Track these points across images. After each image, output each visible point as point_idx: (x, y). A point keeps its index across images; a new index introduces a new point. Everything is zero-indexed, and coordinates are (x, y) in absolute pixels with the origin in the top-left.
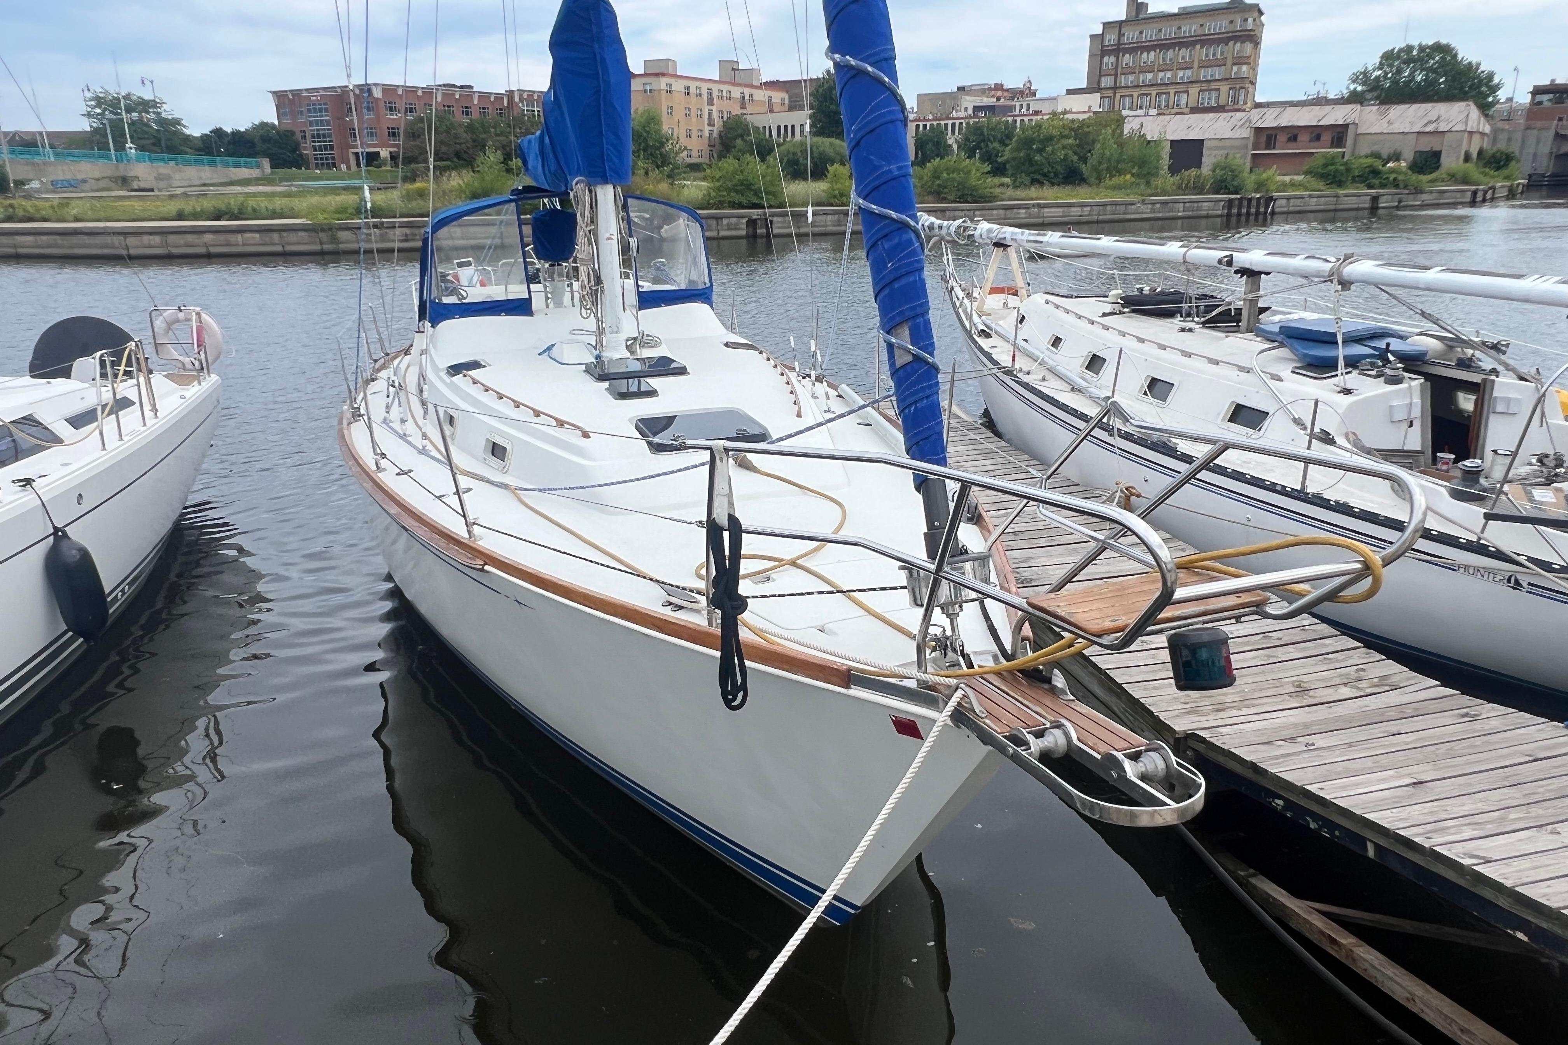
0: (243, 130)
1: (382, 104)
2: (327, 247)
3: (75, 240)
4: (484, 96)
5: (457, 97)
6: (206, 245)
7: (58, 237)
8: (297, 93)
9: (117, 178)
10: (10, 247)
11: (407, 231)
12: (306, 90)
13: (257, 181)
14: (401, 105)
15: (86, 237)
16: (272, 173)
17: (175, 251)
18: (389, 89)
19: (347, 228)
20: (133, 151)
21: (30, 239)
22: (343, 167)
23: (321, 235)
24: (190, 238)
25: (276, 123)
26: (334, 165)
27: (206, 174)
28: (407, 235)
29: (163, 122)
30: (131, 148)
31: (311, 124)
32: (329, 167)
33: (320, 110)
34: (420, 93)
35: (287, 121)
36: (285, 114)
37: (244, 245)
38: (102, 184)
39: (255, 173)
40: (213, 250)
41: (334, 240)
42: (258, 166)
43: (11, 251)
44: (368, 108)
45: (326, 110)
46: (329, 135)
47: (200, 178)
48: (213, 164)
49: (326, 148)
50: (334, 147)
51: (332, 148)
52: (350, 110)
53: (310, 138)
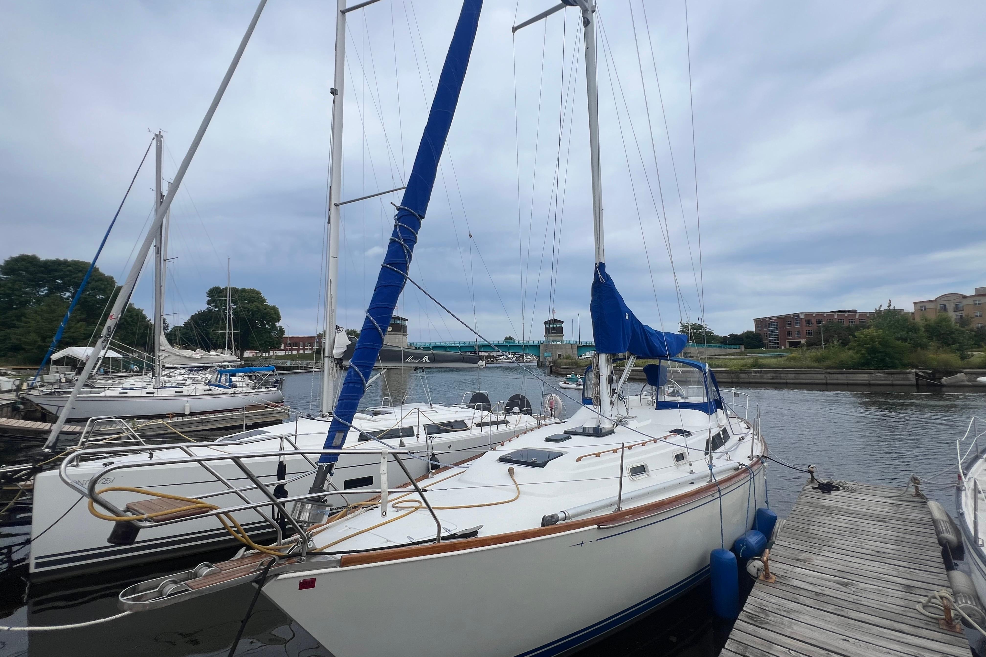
0: (739, 334)
1: (804, 321)
4: (863, 314)
5: (846, 315)
8: (764, 319)
11: (774, 375)
12: (769, 318)
13: (737, 354)
14: (814, 321)
16: (745, 351)
18: (808, 315)
19: (744, 373)
22: (783, 347)
23: (732, 375)
25: (754, 331)
26: (778, 347)
27: (717, 351)
28: (773, 376)
29: (707, 333)
30: (691, 342)
31: (769, 330)
32: (775, 348)
33: (774, 325)
34: (814, 315)
35: (759, 330)
36: (758, 327)
39: (738, 350)
41: (738, 377)
42: (739, 348)
44: (797, 323)
45: (777, 325)
46: (777, 335)
47: (714, 352)
48: (720, 347)
49: (775, 340)
50: (779, 340)
51: (778, 340)
52: (789, 324)
53: (768, 337)
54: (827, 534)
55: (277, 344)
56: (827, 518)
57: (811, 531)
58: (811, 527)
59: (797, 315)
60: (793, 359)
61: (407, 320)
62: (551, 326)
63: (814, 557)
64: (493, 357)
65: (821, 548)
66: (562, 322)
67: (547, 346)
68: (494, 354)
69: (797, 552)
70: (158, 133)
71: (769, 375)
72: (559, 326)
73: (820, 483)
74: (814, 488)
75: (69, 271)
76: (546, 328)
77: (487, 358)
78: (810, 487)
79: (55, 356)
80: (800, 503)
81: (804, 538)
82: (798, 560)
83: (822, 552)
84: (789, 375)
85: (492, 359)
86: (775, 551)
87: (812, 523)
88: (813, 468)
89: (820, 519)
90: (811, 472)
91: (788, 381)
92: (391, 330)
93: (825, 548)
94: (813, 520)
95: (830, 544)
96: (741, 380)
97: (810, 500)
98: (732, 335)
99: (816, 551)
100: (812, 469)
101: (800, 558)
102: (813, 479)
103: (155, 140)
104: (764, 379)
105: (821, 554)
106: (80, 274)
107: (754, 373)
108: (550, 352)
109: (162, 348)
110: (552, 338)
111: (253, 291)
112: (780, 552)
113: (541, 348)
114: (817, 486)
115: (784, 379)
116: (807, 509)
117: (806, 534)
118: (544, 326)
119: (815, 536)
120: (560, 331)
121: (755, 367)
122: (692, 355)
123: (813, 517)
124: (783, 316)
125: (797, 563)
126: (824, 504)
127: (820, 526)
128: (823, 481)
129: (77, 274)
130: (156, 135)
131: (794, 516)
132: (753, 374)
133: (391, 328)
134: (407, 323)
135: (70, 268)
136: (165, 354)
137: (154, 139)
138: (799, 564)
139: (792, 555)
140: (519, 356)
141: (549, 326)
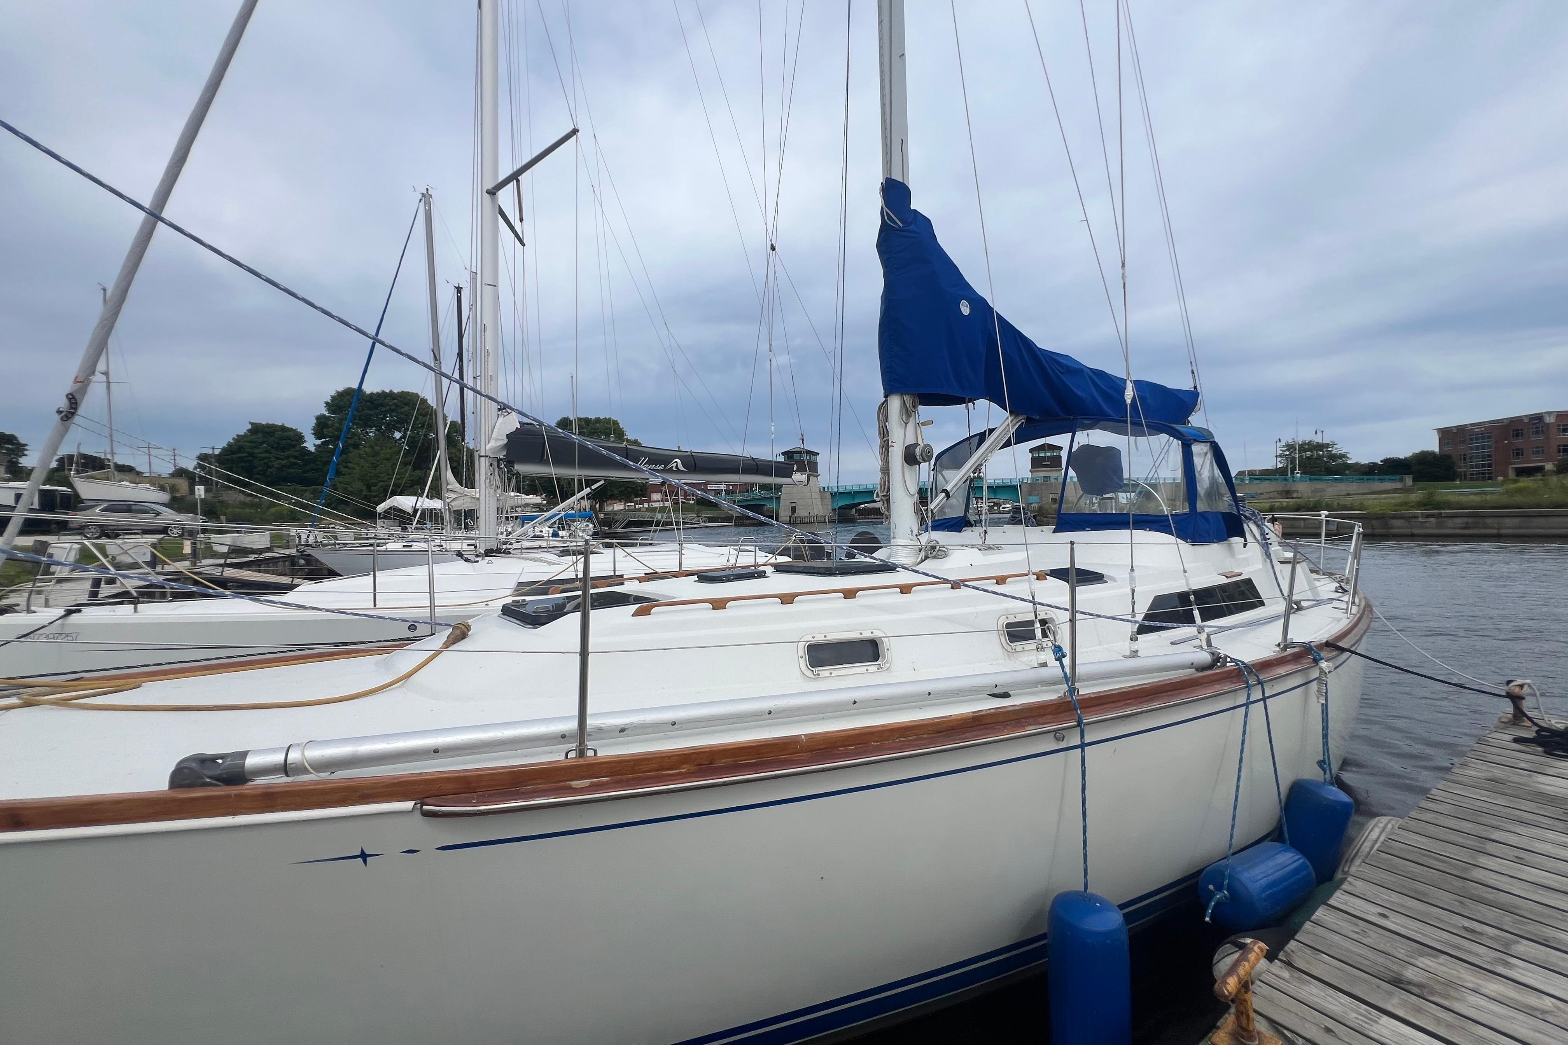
0: (1402, 457)
1: (1554, 428)
2: (1378, 531)
8: (1460, 428)
9: (1282, 492)
11: (1470, 520)
12: (1471, 424)
13: (1394, 490)
16: (1413, 485)
20: (1299, 475)
22: (1500, 477)
23: (1374, 522)
25: (1437, 450)
26: (1490, 478)
29: (1333, 457)
30: (1298, 473)
31: (1471, 448)
32: (1484, 479)
33: (1483, 438)
35: (1448, 449)
36: (1446, 444)
37: (1305, 528)
38: (1272, 495)
39: (1398, 485)
42: (1401, 480)
44: (1537, 433)
45: (1489, 437)
46: (1489, 456)
47: (1347, 490)
48: (1361, 481)
49: (1483, 466)
50: (1493, 465)
51: (1490, 465)
52: (1517, 435)
53: (1468, 460)
54: (1541, 891)
55: (641, 490)
56: (1551, 835)
57: (1478, 874)
58: (1483, 860)
59: (1538, 418)
60: (1520, 491)
61: (818, 454)
62: (1042, 455)
63: (1469, 977)
65: (1507, 945)
67: (1033, 487)
69: (1401, 949)
70: (425, 192)
71: (1458, 521)
72: (1055, 454)
73: (1542, 729)
74: (1517, 740)
75: (394, 404)
76: (1033, 459)
78: (1506, 737)
79: (381, 508)
80: (1461, 779)
81: (1445, 898)
82: (1398, 982)
83: (1506, 964)
84: (1507, 520)
86: (1319, 930)
87: (1490, 847)
88: (1521, 686)
89: (1522, 836)
90: (1515, 699)
91: (1503, 531)
93: (1524, 948)
94: (1496, 835)
95: (1550, 933)
96: (1393, 531)
97: (1498, 772)
98: (1386, 461)
99: (1483, 955)
100: (1517, 690)
101: (1410, 974)
102: (1519, 715)
103: (423, 201)
104: (1447, 528)
105: (1500, 969)
106: (406, 408)
107: (1423, 517)
109: (449, 487)
110: (1042, 474)
111: (608, 421)
112: (1336, 938)
113: (1020, 489)
114: (1530, 734)
115: (1494, 528)
116: (1482, 798)
117: (1458, 883)
119: (1491, 895)
120: (1056, 462)
121: (1427, 507)
122: (1300, 495)
123: (1497, 828)
124: (1505, 421)
125: (1390, 994)
126: (1549, 789)
127: (1520, 861)
128: (1553, 722)
129: (403, 408)
130: (423, 195)
131: (1429, 817)
132: (1420, 520)
134: (818, 459)
135: (395, 401)
136: (453, 496)
137: (421, 200)
138: (1395, 1001)
139: (1381, 959)
140: (992, 504)
141: (1037, 455)
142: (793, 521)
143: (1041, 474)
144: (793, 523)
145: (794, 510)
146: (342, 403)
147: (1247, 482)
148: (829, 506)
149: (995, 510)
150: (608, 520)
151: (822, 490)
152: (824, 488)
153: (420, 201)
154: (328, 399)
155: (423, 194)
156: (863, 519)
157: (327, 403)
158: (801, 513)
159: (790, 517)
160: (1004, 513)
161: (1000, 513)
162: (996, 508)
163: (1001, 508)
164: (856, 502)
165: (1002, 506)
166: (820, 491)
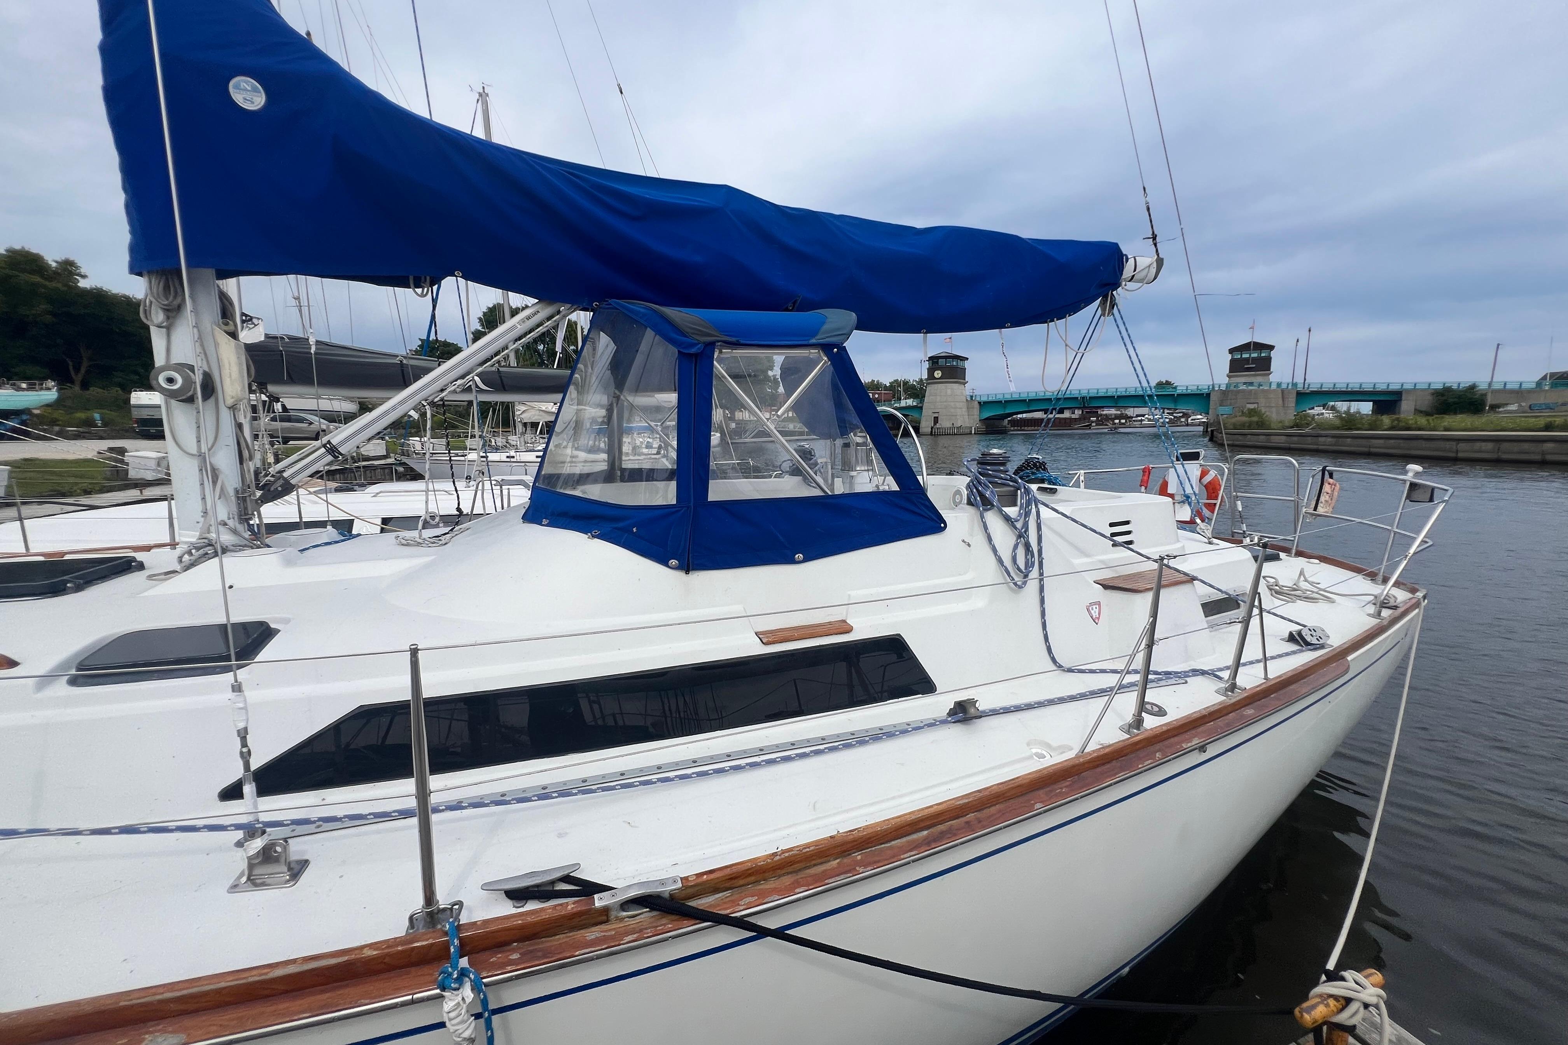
3: (1415, 443)
6: (1543, 453)
7: (1401, 441)
10: (1366, 447)
15: (1424, 442)
17: (1505, 456)
21: (1381, 441)
24: (1526, 446)
40: (1549, 457)
43: (1366, 450)
61: (967, 359)
62: (1245, 356)
64: (1127, 418)
66: (1271, 348)
67: (1226, 394)
68: (1130, 412)
70: (481, 91)
72: (1263, 355)
76: (1233, 362)
77: (1113, 420)
85: (1123, 421)
92: (940, 375)
103: (480, 102)
108: (1231, 405)
110: (1243, 380)
113: (1214, 398)
118: (1230, 357)
120: (1264, 365)
130: (480, 95)
133: (940, 372)
134: (967, 364)
137: (478, 100)
140: (1181, 415)
141: (1239, 357)
142: (935, 433)
143: (1241, 379)
144: (935, 435)
145: (936, 420)
146: (491, 318)
147: (1547, 388)
148: (975, 417)
149: (1182, 422)
150: (738, 430)
151: (969, 399)
152: (972, 397)
153: (478, 102)
154: (481, 315)
155: (479, 93)
156: (1019, 430)
157: (480, 319)
158: (944, 423)
159: (932, 428)
160: (1192, 425)
161: (1187, 425)
162: (1183, 420)
163: (1189, 419)
164: (1008, 411)
165: (1192, 418)
166: (967, 400)
